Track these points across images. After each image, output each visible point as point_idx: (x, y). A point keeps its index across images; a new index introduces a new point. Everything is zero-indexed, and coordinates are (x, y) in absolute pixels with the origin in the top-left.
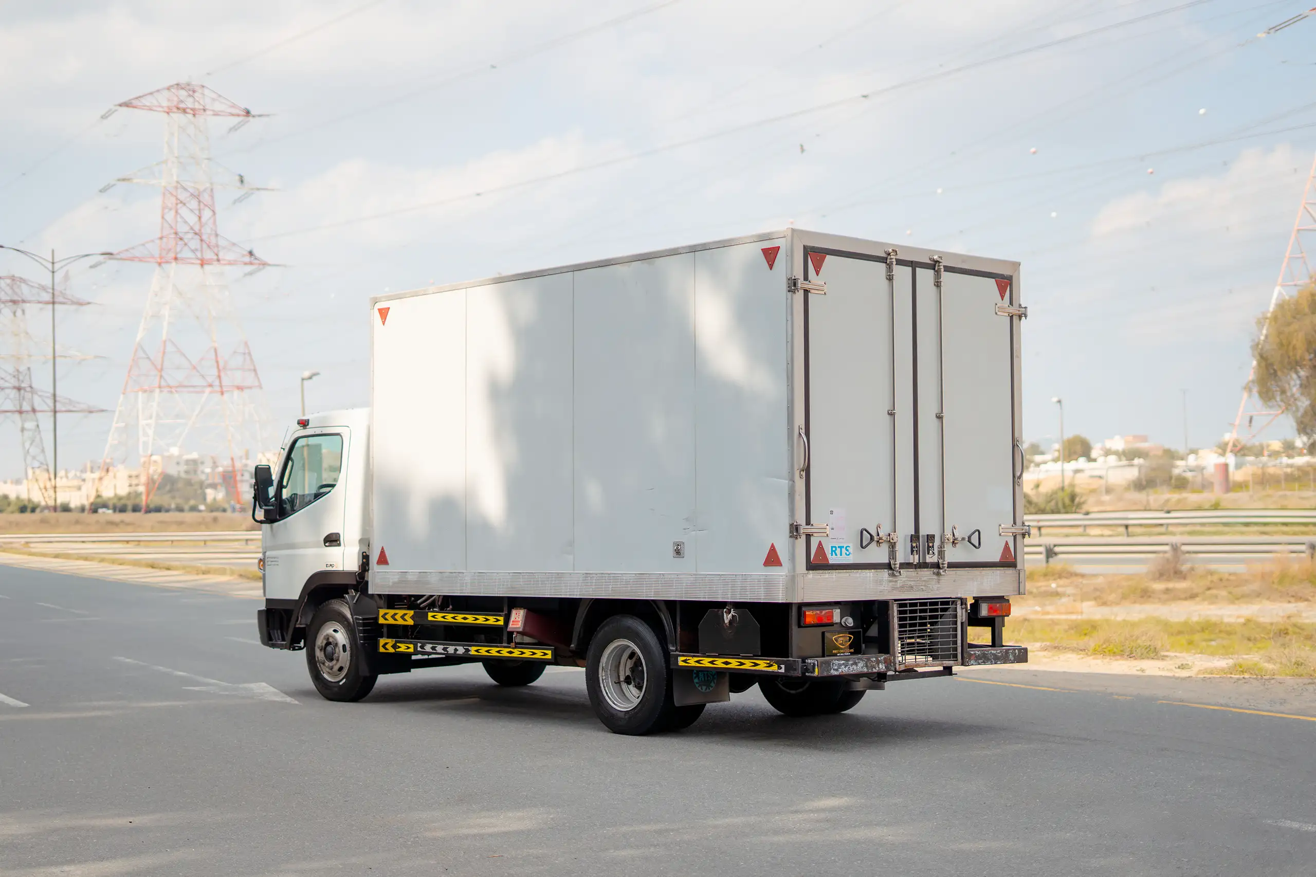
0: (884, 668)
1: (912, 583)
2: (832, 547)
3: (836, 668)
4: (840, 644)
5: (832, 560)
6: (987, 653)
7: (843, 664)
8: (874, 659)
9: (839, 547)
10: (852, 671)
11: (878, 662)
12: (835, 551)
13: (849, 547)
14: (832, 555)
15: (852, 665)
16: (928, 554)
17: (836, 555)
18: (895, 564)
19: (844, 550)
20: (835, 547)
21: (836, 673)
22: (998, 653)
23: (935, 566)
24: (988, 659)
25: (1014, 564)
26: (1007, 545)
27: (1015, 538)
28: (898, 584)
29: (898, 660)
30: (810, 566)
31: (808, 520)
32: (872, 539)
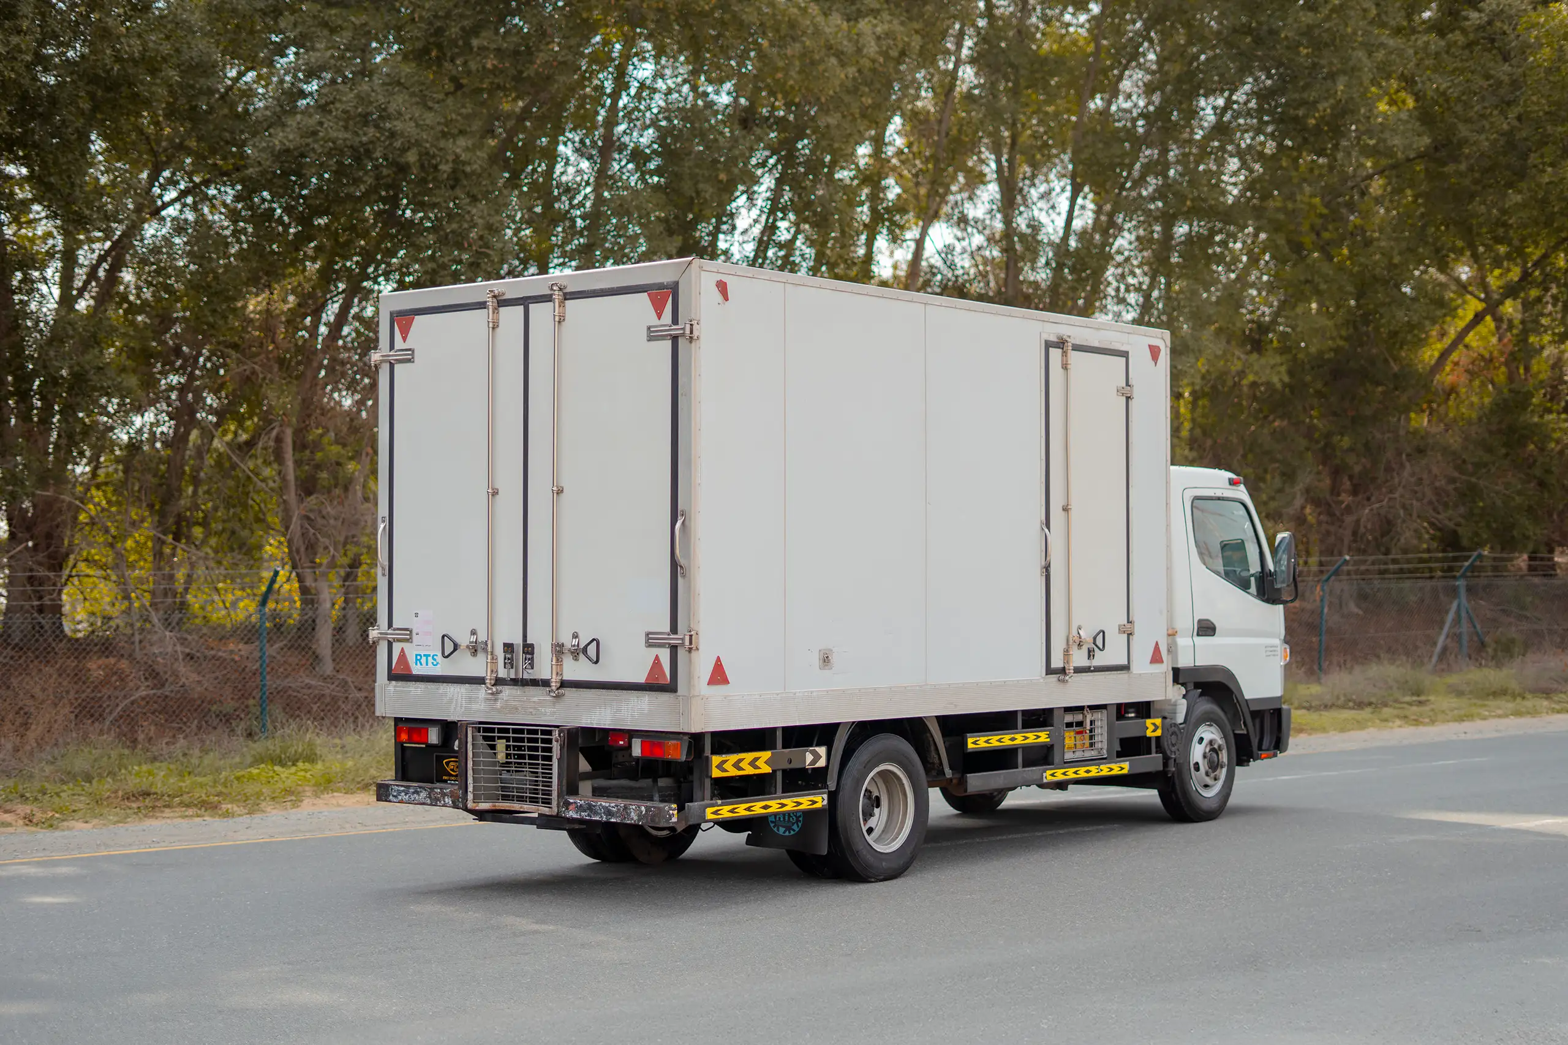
1: (517, 704)
3: (395, 794)
6: (594, 804)
8: (439, 791)
10: (413, 800)
11: (444, 795)
15: (413, 793)
16: (525, 668)
18: (489, 679)
22: (613, 807)
23: (546, 683)
24: (596, 813)
25: (671, 688)
26: (657, 661)
27: (674, 649)
28: (499, 705)
29: (470, 796)
30: (392, 677)
31: (390, 625)
32: (456, 647)
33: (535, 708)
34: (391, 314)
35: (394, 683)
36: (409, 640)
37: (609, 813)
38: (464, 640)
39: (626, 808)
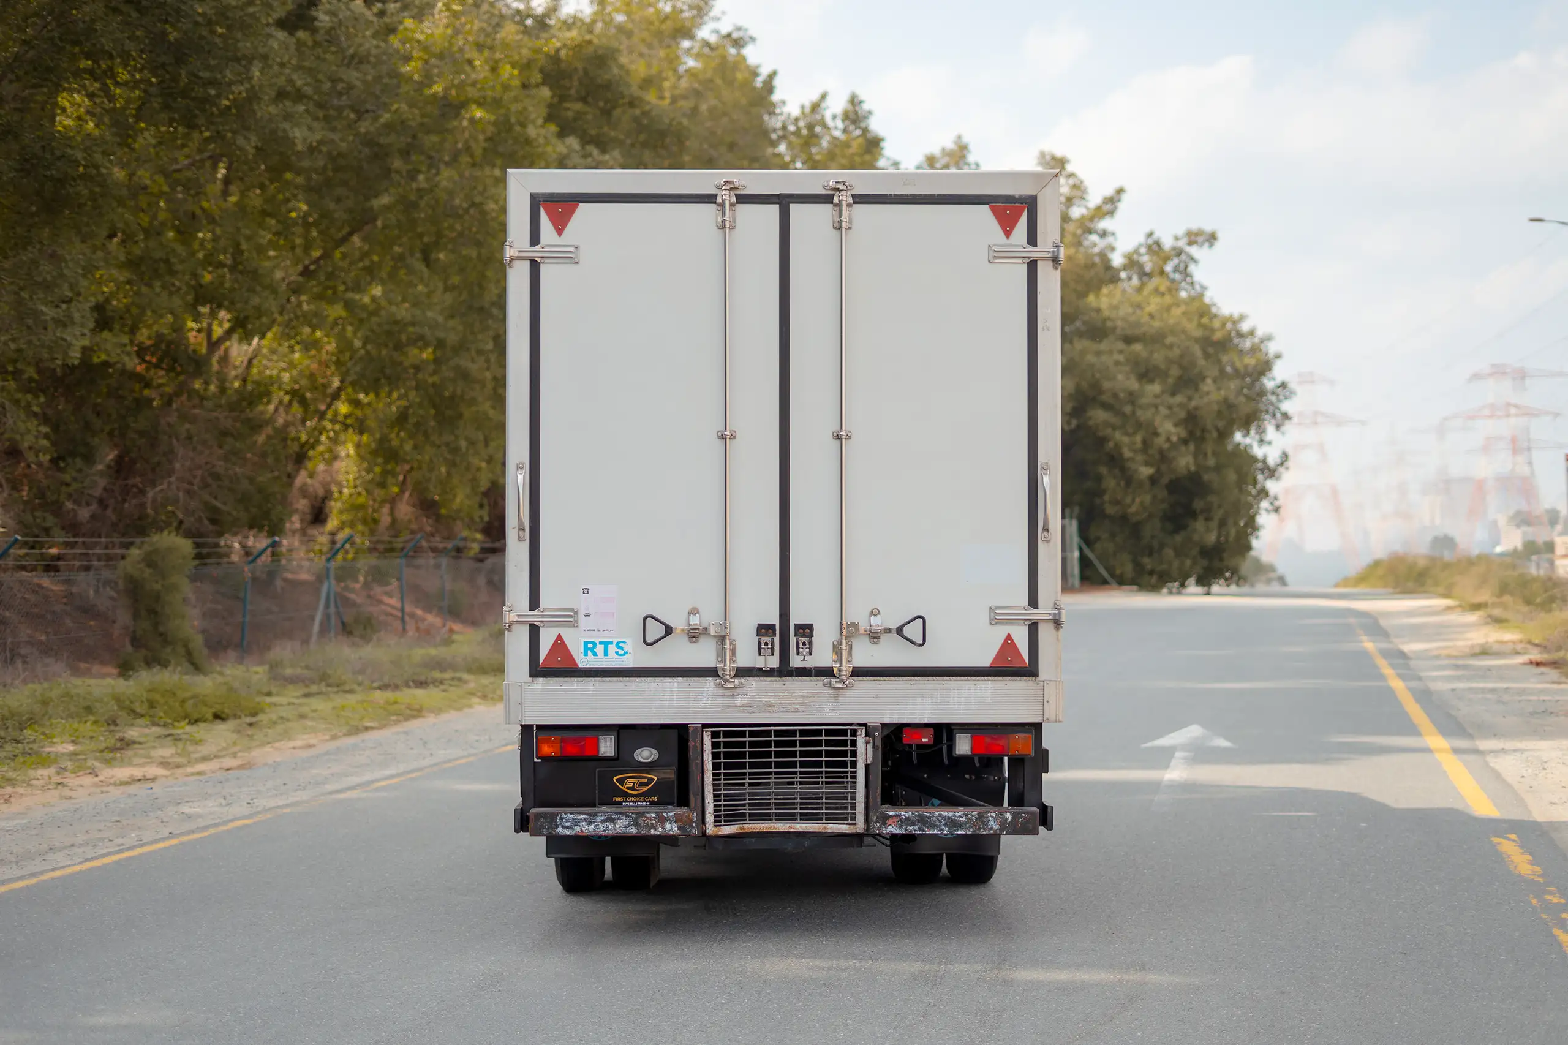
0: (676, 829)
1: (772, 700)
2: (586, 643)
3: (568, 824)
4: (627, 788)
5: (584, 661)
6: (928, 815)
7: (585, 820)
8: (653, 815)
9: (601, 643)
10: (604, 831)
11: (662, 821)
12: (592, 650)
13: (625, 642)
14: (586, 654)
15: (603, 821)
16: (798, 654)
17: (595, 654)
18: (724, 670)
19: (612, 649)
20: (594, 644)
21: (568, 833)
22: (960, 816)
23: (826, 673)
24: (932, 826)
25: (1030, 671)
26: (1009, 640)
27: (1033, 628)
28: (739, 701)
29: (710, 819)
30: (537, 671)
31: (534, 604)
32: (669, 630)
33: (802, 704)
34: (533, 197)
35: (541, 680)
36: (574, 625)
37: (953, 823)
38: (678, 623)
39: (980, 816)
